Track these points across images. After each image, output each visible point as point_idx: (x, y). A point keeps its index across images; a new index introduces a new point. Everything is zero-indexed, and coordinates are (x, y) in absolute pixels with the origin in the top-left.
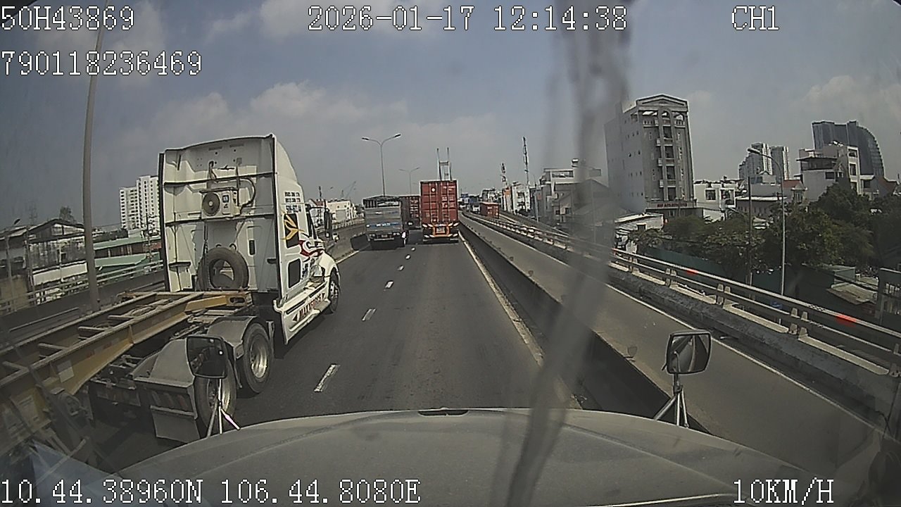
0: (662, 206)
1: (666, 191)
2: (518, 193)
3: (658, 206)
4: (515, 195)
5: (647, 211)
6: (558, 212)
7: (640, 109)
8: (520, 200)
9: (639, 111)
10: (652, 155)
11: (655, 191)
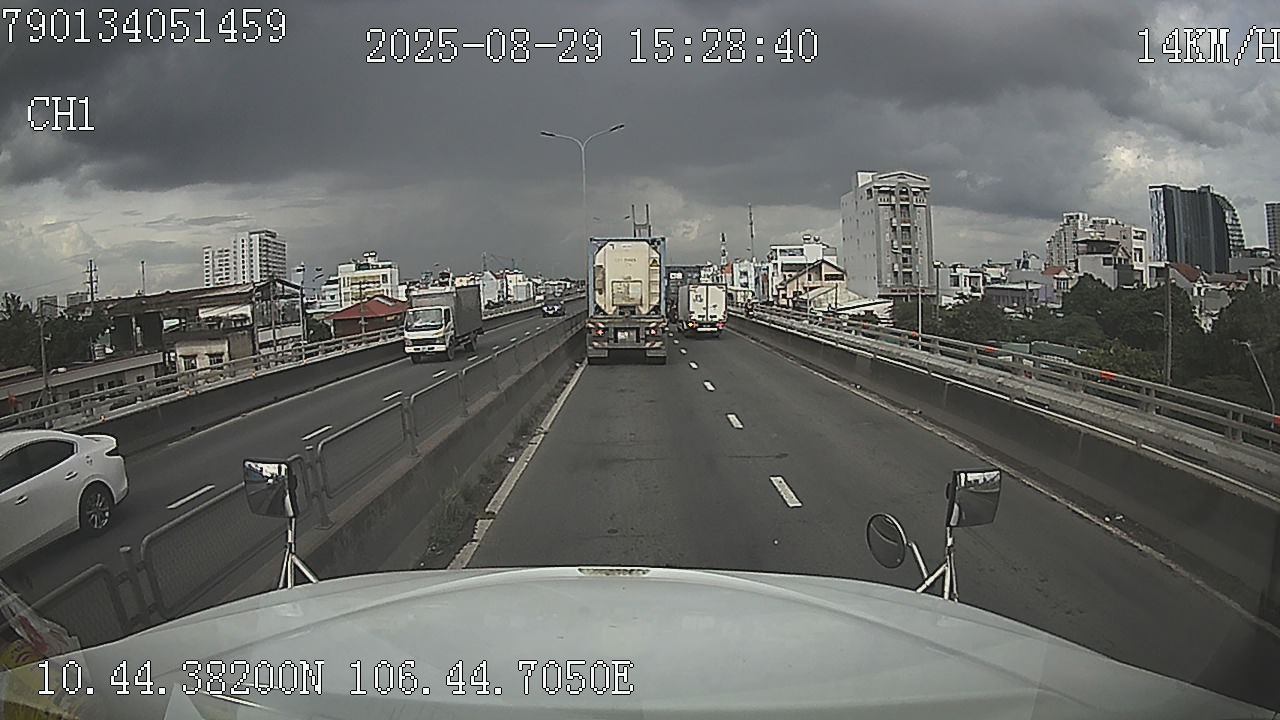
0: (895, 291)
1: (900, 275)
2: (741, 273)
3: (893, 291)
4: (737, 274)
5: (880, 297)
6: (784, 296)
7: (876, 185)
8: (744, 280)
9: (875, 187)
10: (888, 235)
11: (889, 275)
